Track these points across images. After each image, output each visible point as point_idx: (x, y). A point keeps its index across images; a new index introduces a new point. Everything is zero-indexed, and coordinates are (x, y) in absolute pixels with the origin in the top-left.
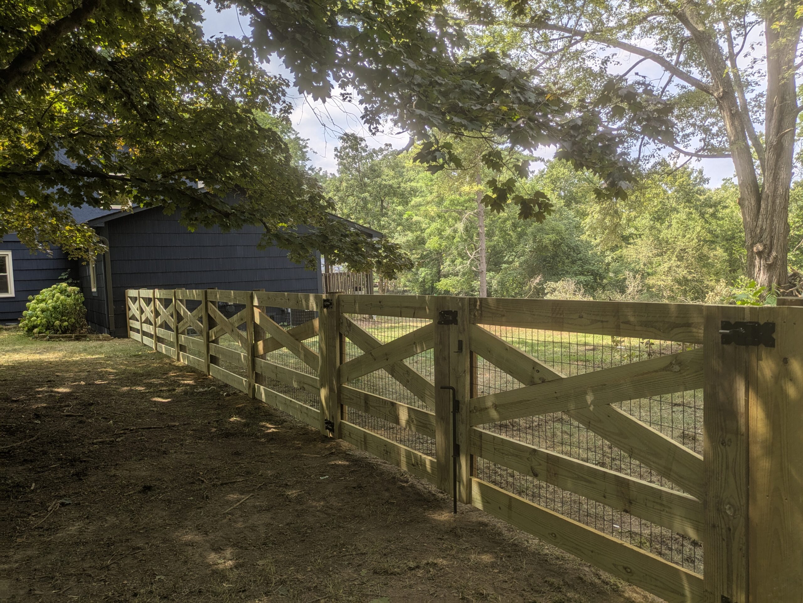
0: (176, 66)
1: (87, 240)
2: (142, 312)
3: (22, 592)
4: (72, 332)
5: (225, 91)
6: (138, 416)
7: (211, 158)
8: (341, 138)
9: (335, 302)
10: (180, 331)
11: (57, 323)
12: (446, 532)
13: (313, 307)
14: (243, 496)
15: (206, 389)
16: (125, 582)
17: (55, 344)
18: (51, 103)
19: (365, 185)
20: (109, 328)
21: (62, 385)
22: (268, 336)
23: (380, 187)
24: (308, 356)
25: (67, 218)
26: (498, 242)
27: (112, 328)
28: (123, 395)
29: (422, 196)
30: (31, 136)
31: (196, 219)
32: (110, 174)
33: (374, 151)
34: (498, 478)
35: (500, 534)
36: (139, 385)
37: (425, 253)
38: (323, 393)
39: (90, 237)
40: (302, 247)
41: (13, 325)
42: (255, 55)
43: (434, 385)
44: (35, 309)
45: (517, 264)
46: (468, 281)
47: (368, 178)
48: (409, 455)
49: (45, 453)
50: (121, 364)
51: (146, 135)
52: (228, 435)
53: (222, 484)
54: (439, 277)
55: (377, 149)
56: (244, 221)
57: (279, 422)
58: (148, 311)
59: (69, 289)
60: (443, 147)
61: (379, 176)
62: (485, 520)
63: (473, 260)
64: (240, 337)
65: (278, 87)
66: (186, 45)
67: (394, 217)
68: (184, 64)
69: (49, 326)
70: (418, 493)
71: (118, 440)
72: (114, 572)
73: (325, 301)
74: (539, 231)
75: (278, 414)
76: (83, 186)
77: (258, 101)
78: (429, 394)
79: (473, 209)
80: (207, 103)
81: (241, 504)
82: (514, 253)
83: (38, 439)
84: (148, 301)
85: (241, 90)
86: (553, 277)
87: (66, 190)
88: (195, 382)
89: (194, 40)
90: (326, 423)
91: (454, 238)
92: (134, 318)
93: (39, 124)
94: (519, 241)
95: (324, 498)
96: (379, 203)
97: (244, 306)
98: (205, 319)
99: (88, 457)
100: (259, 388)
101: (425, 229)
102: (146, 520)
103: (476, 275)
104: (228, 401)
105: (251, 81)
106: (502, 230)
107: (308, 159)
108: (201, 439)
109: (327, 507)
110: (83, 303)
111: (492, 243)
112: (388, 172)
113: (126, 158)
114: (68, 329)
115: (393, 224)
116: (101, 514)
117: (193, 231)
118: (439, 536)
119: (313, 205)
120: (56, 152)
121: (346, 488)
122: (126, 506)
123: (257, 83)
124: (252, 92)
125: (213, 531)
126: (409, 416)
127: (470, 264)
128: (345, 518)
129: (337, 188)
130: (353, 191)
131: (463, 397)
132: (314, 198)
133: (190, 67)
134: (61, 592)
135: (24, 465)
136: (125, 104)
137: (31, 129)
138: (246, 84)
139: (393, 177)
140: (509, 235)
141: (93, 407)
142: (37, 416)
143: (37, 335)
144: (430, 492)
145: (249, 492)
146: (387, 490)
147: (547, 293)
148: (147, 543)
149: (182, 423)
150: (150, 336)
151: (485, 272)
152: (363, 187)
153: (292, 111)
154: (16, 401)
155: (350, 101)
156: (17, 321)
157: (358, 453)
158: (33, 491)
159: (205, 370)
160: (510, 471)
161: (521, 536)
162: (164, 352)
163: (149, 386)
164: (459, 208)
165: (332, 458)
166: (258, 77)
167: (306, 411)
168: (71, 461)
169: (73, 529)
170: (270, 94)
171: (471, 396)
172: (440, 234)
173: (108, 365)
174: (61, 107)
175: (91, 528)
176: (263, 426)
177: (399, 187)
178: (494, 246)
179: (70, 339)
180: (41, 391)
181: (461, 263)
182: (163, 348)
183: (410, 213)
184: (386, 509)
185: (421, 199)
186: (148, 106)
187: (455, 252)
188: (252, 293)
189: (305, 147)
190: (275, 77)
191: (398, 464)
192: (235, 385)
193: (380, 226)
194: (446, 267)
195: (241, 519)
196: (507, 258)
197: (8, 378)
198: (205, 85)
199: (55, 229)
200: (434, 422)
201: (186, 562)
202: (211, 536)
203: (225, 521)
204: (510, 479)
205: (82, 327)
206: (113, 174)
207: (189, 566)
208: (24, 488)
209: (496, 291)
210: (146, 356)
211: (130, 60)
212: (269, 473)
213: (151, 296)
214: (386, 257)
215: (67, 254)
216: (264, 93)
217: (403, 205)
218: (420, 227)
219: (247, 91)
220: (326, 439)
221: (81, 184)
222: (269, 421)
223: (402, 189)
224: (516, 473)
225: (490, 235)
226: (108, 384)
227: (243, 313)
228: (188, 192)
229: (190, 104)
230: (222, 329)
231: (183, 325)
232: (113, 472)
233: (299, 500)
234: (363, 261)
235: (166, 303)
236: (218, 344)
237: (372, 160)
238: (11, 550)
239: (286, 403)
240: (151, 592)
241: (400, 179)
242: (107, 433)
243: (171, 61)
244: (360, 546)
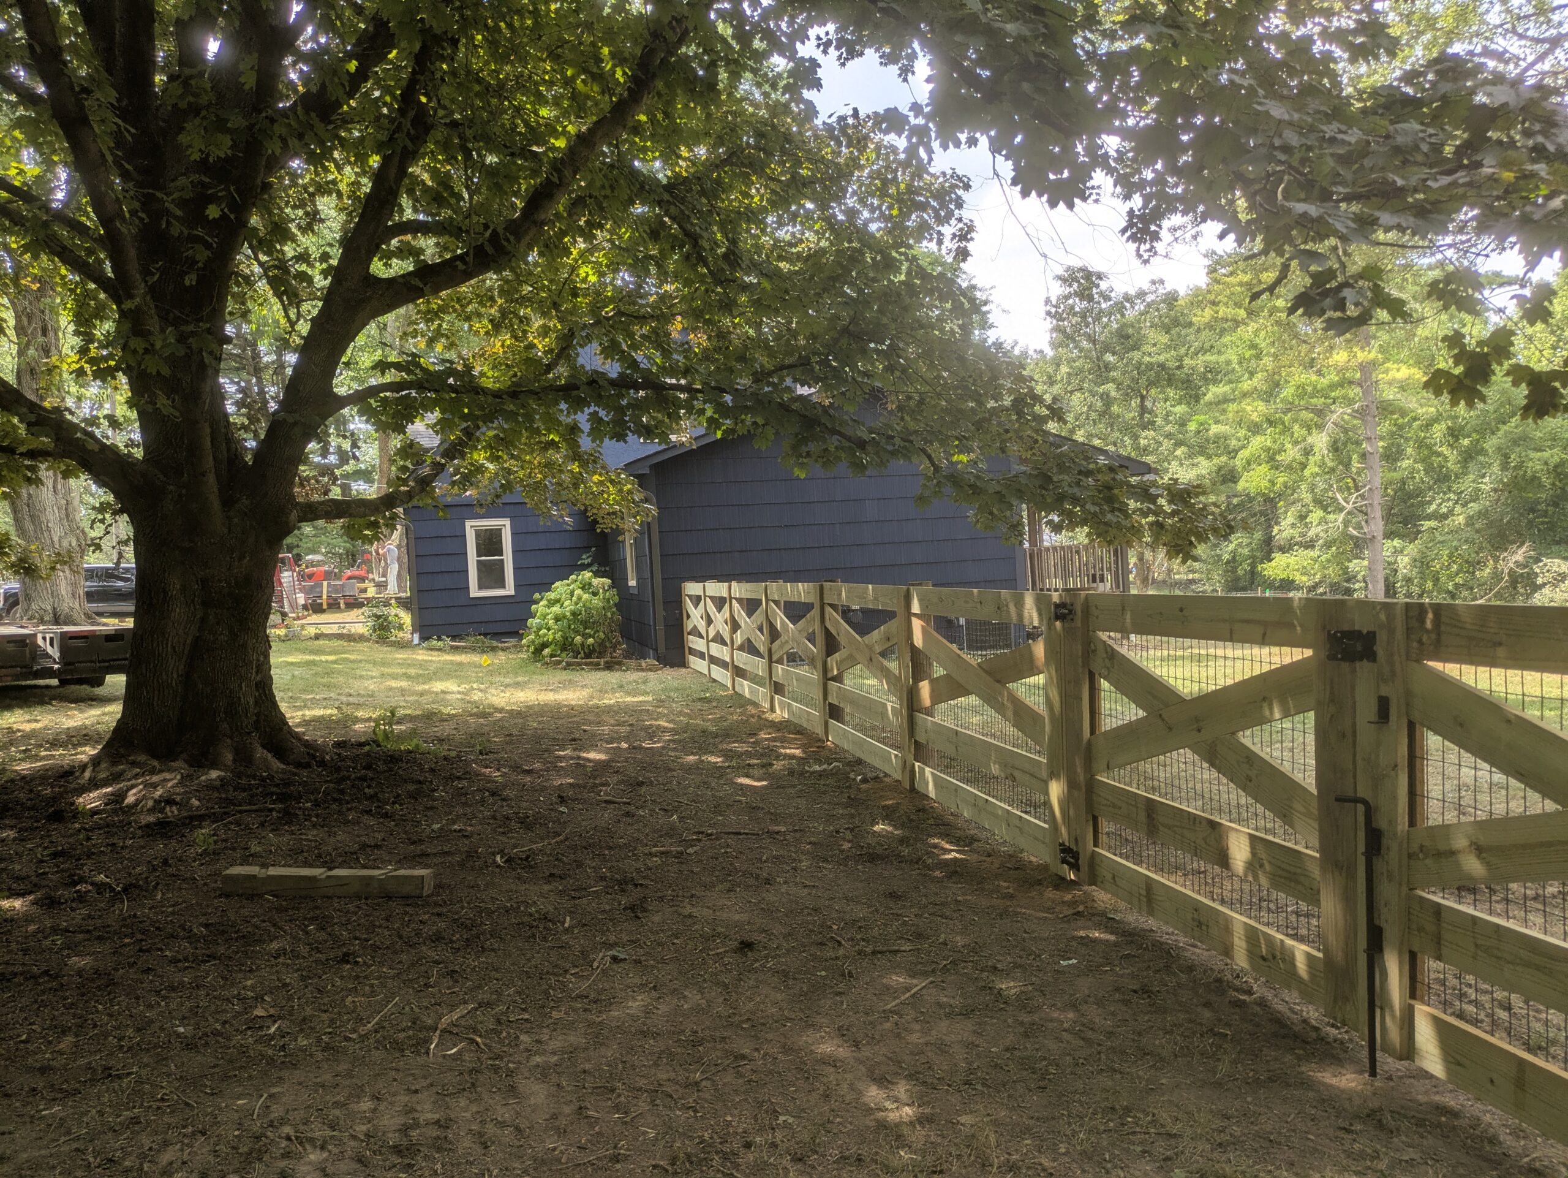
0: (771, 179)
1: (625, 496)
2: (709, 621)
3: (567, 1110)
4: (601, 655)
5: (852, 213)
6: (717, 809)
7: (836, 341)
8: (1059, 278)
9: (1078, 608)
10: (775, 658)
11: (578, 639)
12: (1357, 1117)
13: (1031, 618)
14: (915, 981)
15: (825, 766)
16: (729, 1118)
17: (575, 676)
18: (574, 269)
19: (1108, 367)
20: (656, 650)
21: (593, 747)
22: (939, 671)
23: (1138, 369)
24: (1021, 715)
25: (595, 462)
26: (1413, 471)
27: (662, 649)
28: (689, 769)
29: (1230, 382)
30: (544, 326)
31: (808, 454)
32: (668, 381)
33: (1127, 298)
34: (1471, 1009)
35: (1493, 1140)
36: (712, 753)
37: (1235, 501)
38: (1056, 790)
39: (630, 492)
40: (1000, 497)
41: (511, 642)
42: (933, 135)
43: (1315, 792)
44: (544, 616)
45: (1461, 519)
46: (1340, 559)
47: (1114, 354)
48: (1252, 936)
49: (579, 864)
50: (681, 713)
51: (721, 308)
52: (873, 858)
53: (874, 953)
54: (1270, 552)
55: (1132, 292)
56: (893, 453)
57: (965, 841)
58: (720, 619)
59: (596, 581)
60: (1361, 276)
61: (1136, 347)
62: (1450, 1101)
63: (1349, 513)
64: (886, 673)
65: (949, 193)
66: (787, 138)
67: (1168, 428)
68: (782, 173)
69: (566, 645)
70: (1278, 1021)
71: (690, 851)
72: (708, 1096)
73: (1057, 606)
74: (1515, 442)
75: (960, 823)
76: (629, 405)
77: (909, 224)
78: (1303, 810)
79: (1350, 402)
80: (819, 240)
81: (913, 996)
82: (1452, 496)
83: (566, 839)
84: (720, 603)
85: (879, 207)
86: (1555, 548)
87: (602, 413)
88: (804, 752)
89: (801, 125)
90: (1062, 851)
91: (1304, 466)
92: (695, 632)
93: (556, 305)
94: (1465, 467)
95: (1074, 1006)
96: (1135, 403)
97: (891, 615)
98: (820, 638)
99: (644, 878)
100: (922, 771)
101: (1236, 451)
102: (750, 1006)
103: (1357, 546)
104: (867, 791)
105: (898, 189)
106: (1421, 444)
107: (992, 326)
108: (826, 860)
109: (1083, 1025)
110: (616, 605)
111: (1396, 475)
112: (1156, 338)
113: (685, 351)
114: (594, 650)
115: (1167, 444)
116: (676, 984)
117: (803, 476)
118: (1341, 1123)
119: (1021, 414)
120: (580, 350)
121: (1117, 989)
122: (716, 975)
123: (911, 190)
124: (900, 209)
125: (868, 1043)
126: (1254, 853)
127: (1346, 523)
128: (1123, 1053)
129: (1050, 378)
130: (1082, 381)
131: (1392, 822)
132: (1024, 401)
133: (793, 177)
134: (628, 1119)
135: (549, 883)
136: (687, 258)
137: (544, 314)
138: (889, 196)
139: (1168, 347)
140: (1439, 454)
141: (644, 789)
142: (562, 800)
143: (547, 659)
144: (1305, 1021)
145: (925, 974)
146: (1207, 1005)
147: (1544, 584)
148: (757, 1050)
149: (791, 828)
150: (723, 664)
151: (1380, 537)
152: (1102, 372)
153: (973, 235)
154: (528, 772)
155: (1096, 201)
156: (517, 634)
157: (1135, 918)
158: (567, 930)
159: (819, 730)
160: (1499, 995)
161: (1550, 1152)
162: (747, 694)
163: (728, 755)
164: (1318, 402)
165: (1080, 923)
166: (912, 180)
167: (1018, 823)
168: (620, 883)
169: (636, 1004)
170: (933, 208)
171: (1412, 823)
172: (1272, 459)
173: (660, 716)
174: (587, 274)
175: (663, 1008)
176: (935, 846)
177: (1180, 367)
178: (1403, 482)
179: (596, 667)
180: (563, 757)
181: (1323, 521)
182: (745, 688)
183: (1202, 418)
184: (1211, 1045)
185: (1227, 388)
186: (725, 256)
187: (1307, 497)
188: (908, 590)
189: (986, 303)
190: (944, 174)
191: (1227, 951)
192: (876, 762)
193: (1137, 448)
194: (1285, 528)
195: (917, 1027)
196: (1434, 507)
197: (514, 731)
198: (817, 206)
199: (577, 481)
200: (1316, 872)
201: (826, 1097)
202: (866, 1052)
203: (888, 1025)
204: (1503, 1015)
205: (614, 648)
206: (674, 381)
207: (834, 1105)
208: (554, 923)
209: (1408, 580)
210: (719, 700)
211: (698, 178)
212: (960, 941)
213: (725, 594)
214: (1174, 513)
215: (595, 522)
216: (923, 207)
217: (1188, 403)
218: (1227, 447)
219: (891, 207)
220: (1061, 883)
221: (624, 402)
222: (947, 836)
223: (1186, 370)
224: (1516, 1000)
225: (1392, 456)
226: (663, 748)
227: (892, 626)
228: (795, 406)
229: (791, 245)
230: (851, 656)
231: (781, 647)
232: (688, 910)
233: (1023, 1003)
234: (1124, 523)
235: (751, 606)
236: (841, 682)
237: (1123, 315)
238: (545, 1030)
239: (975, 802)
240: (774, 1145)
241: (1182, 351)
242: (671, 837)
243: (763, 170)
244: (1165, 1117)
